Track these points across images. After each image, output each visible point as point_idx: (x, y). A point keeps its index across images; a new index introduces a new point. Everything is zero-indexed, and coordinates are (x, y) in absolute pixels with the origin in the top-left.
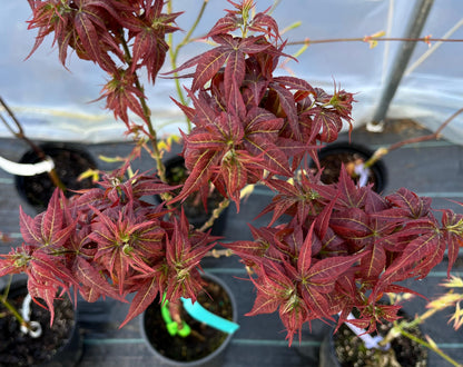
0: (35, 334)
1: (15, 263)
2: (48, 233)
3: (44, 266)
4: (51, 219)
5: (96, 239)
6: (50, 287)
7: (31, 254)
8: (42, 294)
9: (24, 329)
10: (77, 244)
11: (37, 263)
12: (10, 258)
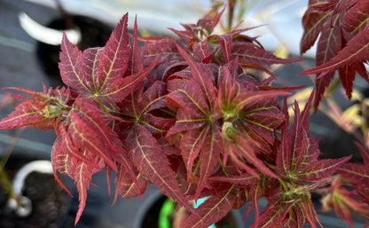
0: (24, 212)
1: (46, 110)
2: (102, 77)
3: (91, 126)
4: (111, 56)
5: (180, 102)
6: (89, 161)
7: (70, 103)
8: (74, 169)
9: (13, 203)
10: (140, 107)
11: (81, 117)
12: (39, 98)
